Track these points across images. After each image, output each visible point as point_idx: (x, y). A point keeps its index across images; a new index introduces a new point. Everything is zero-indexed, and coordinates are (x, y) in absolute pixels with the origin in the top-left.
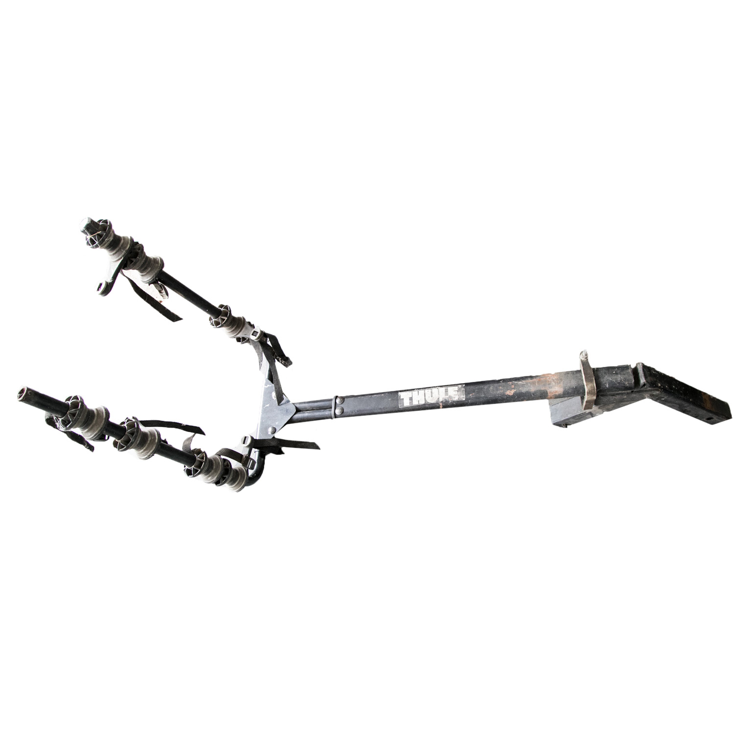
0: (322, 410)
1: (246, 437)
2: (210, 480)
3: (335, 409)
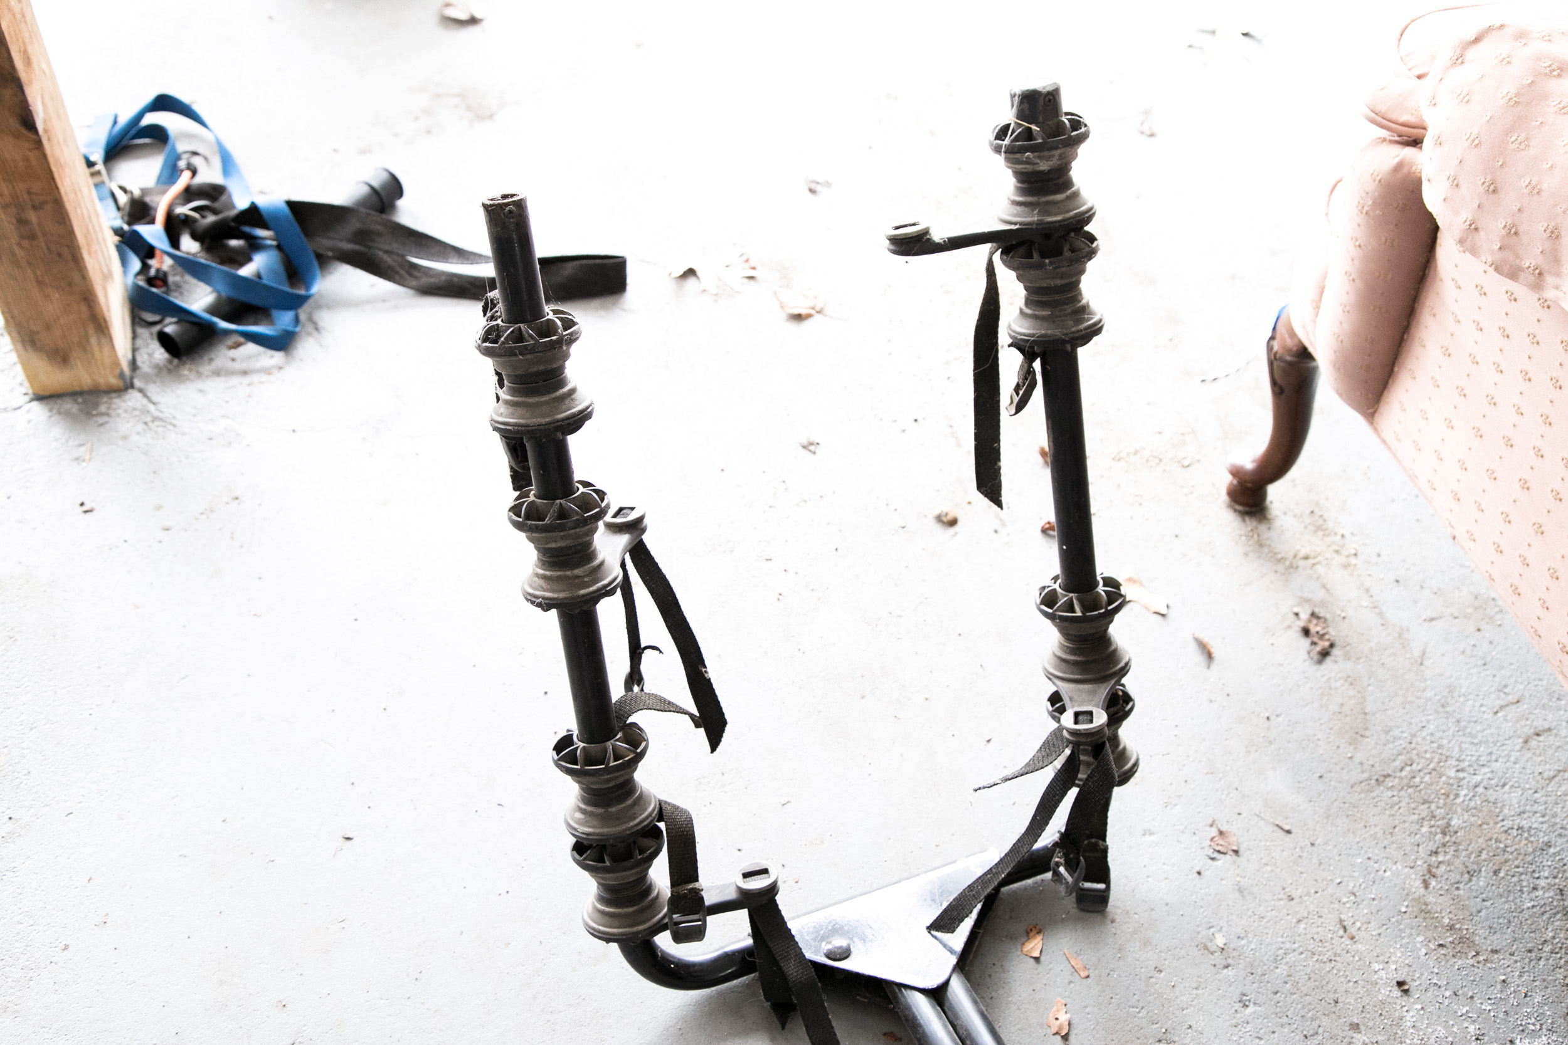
1: (765, 871)
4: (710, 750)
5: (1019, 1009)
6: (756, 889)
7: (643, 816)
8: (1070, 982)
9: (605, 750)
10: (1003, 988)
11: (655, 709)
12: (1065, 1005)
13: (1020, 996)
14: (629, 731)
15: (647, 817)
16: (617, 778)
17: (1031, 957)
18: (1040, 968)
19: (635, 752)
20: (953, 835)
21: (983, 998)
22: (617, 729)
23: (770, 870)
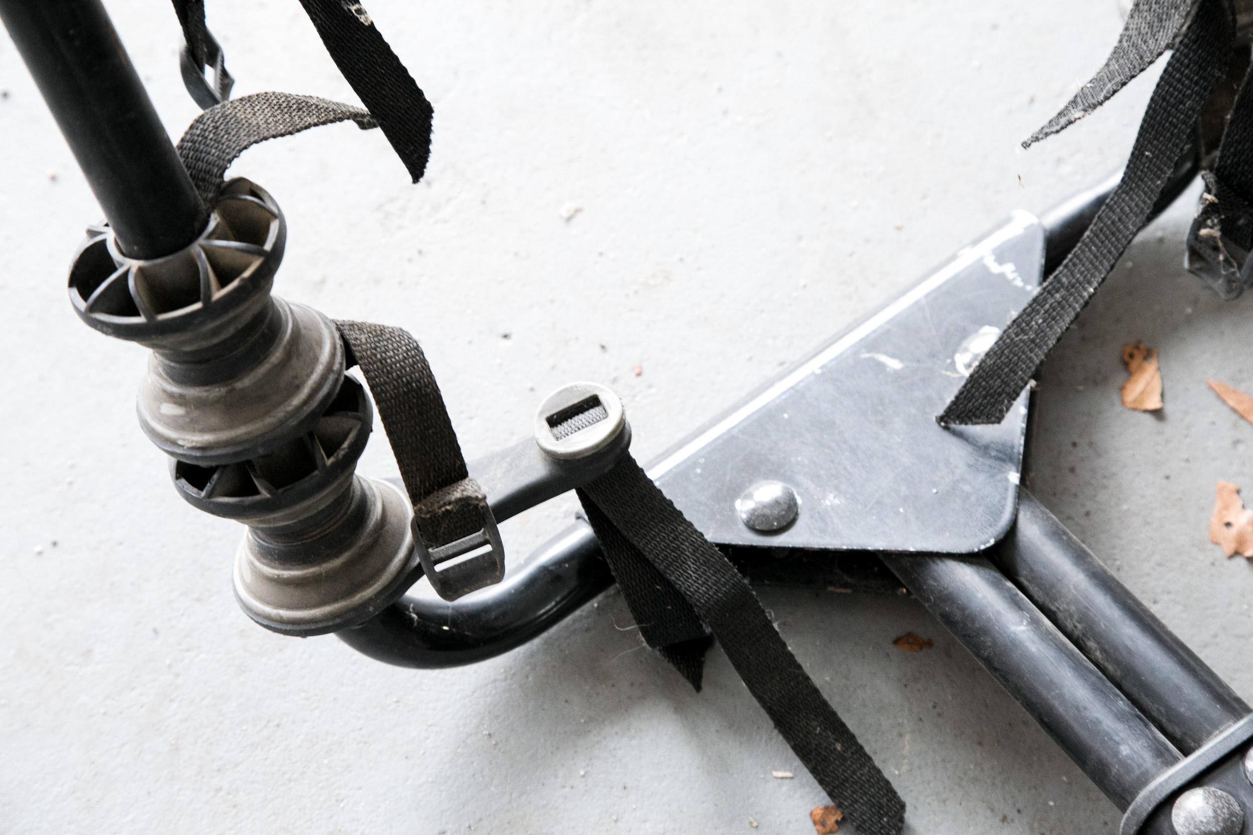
0: (1122, 704)
1: (593, 402)
2: (161, 418)
3: (1196, 781)
4: (409, 178)
5: (1147, 523)
6: (587, 450)
7: (315, 377)
8: (1236, 442)
9: (192, 266)
10: (1105, 487)
11: (274, 137)
12: (1238, 492)
13: (1143, 497)
14: (233, 203)
15: (324, 378)
16: (236, 317)
17: (1146, 411)
18: (1169, 428)
19: (261, 253)
20: (924, 197)
21: (1069, 518)
22: (203, 206)
23: (602, 398)
